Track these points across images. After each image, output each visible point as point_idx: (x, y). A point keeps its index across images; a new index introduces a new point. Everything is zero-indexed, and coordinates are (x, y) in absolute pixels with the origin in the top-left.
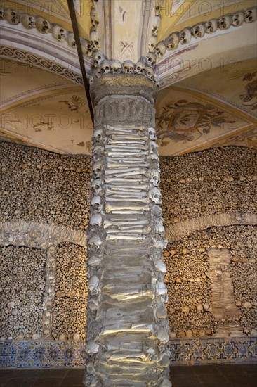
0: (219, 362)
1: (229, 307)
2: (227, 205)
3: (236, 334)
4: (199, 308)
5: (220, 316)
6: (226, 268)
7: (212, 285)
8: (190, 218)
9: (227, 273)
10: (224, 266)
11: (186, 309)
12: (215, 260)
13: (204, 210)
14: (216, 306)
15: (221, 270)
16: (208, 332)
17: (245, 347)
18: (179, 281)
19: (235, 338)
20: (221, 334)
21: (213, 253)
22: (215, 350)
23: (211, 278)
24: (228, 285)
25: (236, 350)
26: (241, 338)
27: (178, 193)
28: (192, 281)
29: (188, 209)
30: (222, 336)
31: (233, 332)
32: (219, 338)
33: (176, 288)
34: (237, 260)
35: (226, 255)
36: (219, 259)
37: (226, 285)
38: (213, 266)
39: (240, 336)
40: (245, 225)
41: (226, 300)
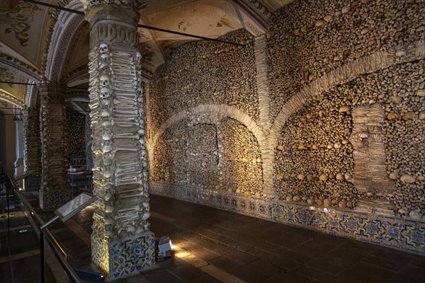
0: (358, 238)
1: (377, 179)
2: (383, 38)
3: (384, 212)
4: (339, 177)
5: (364, 189)
6: (375, 131)
7: (355, 152)
8: (328, 71)
9: (375, 137)
10: (374, 127)
11: (323, 178)
12: (360, 120)
13: (347, 55)
14: (359, 177)
15: (368, 132)
16: (348, 204)
17: (395, 230)
18: (314, 147)
19: (382, 216)
20: (363, 209)
21: (358, 112)
22: (354, 224)
23: (353, 143)
24: (378, 151)
25: (383, 231)
26: (391, 218)
27: (314, 43)
28: (329, 147)
29: (325, 60)
30: (364, 211)
31: (379, 209)
32: (360, 213)
33: (311, 154)
34: (393, 117)
35: (377, 112)
36: (366, 119)
37: (375, 152)
38: (357, 129)
39: (389, 216)
40: (413, 62)
41: (373, 170)
